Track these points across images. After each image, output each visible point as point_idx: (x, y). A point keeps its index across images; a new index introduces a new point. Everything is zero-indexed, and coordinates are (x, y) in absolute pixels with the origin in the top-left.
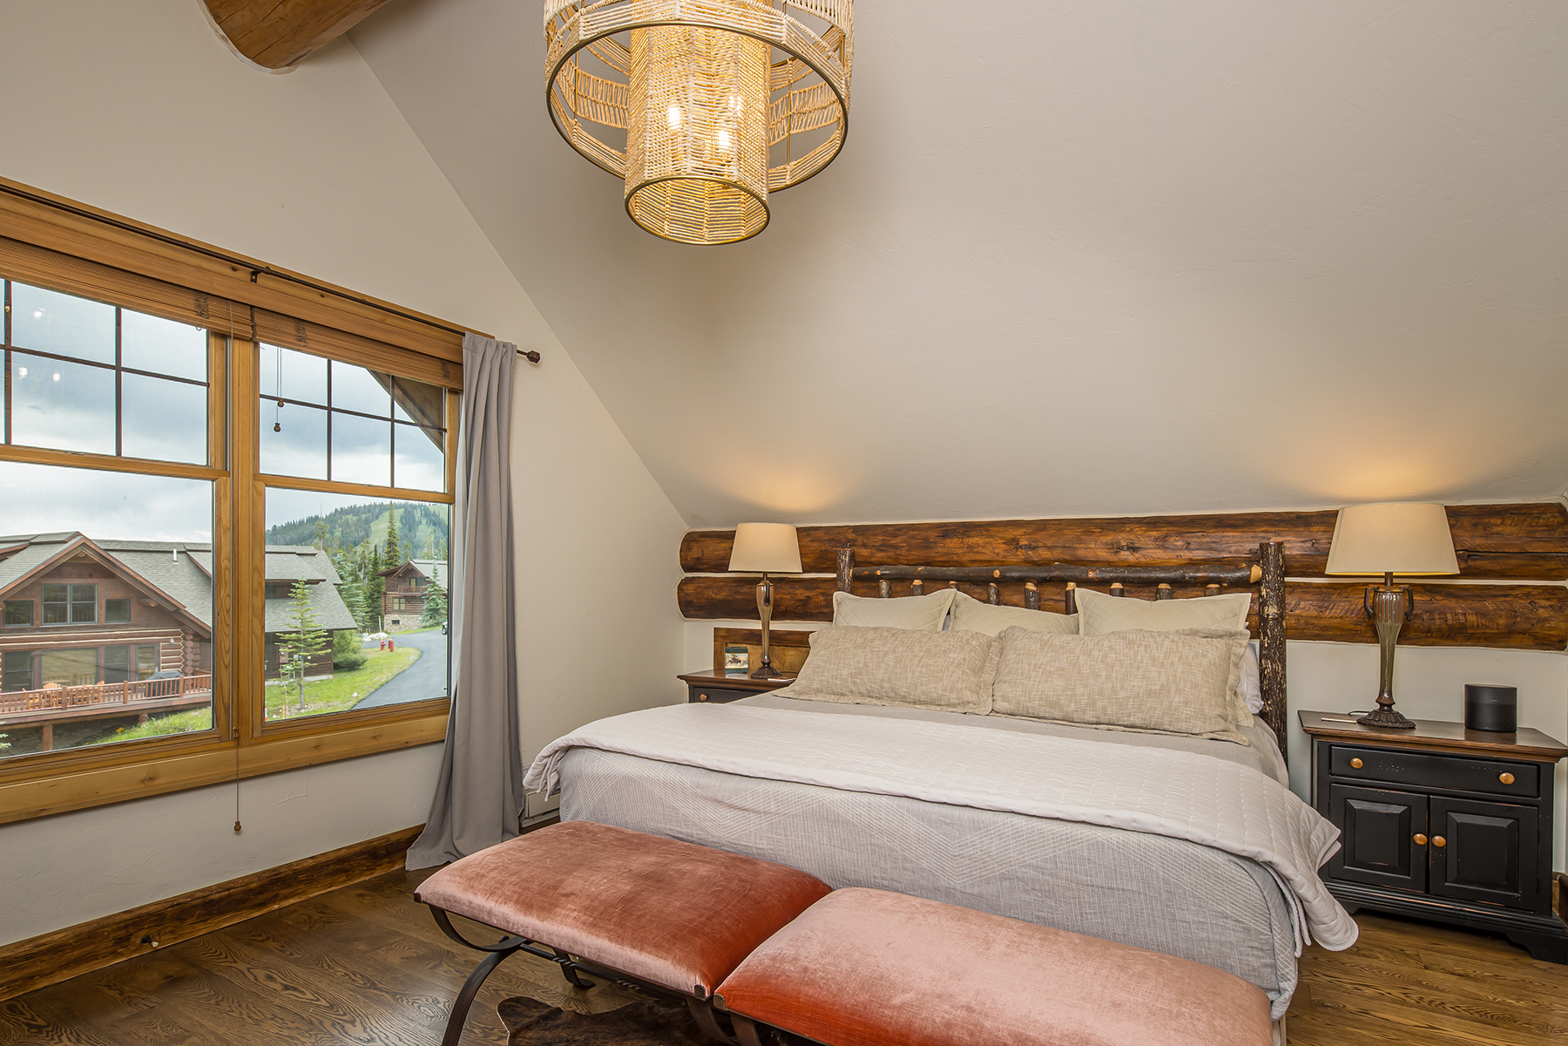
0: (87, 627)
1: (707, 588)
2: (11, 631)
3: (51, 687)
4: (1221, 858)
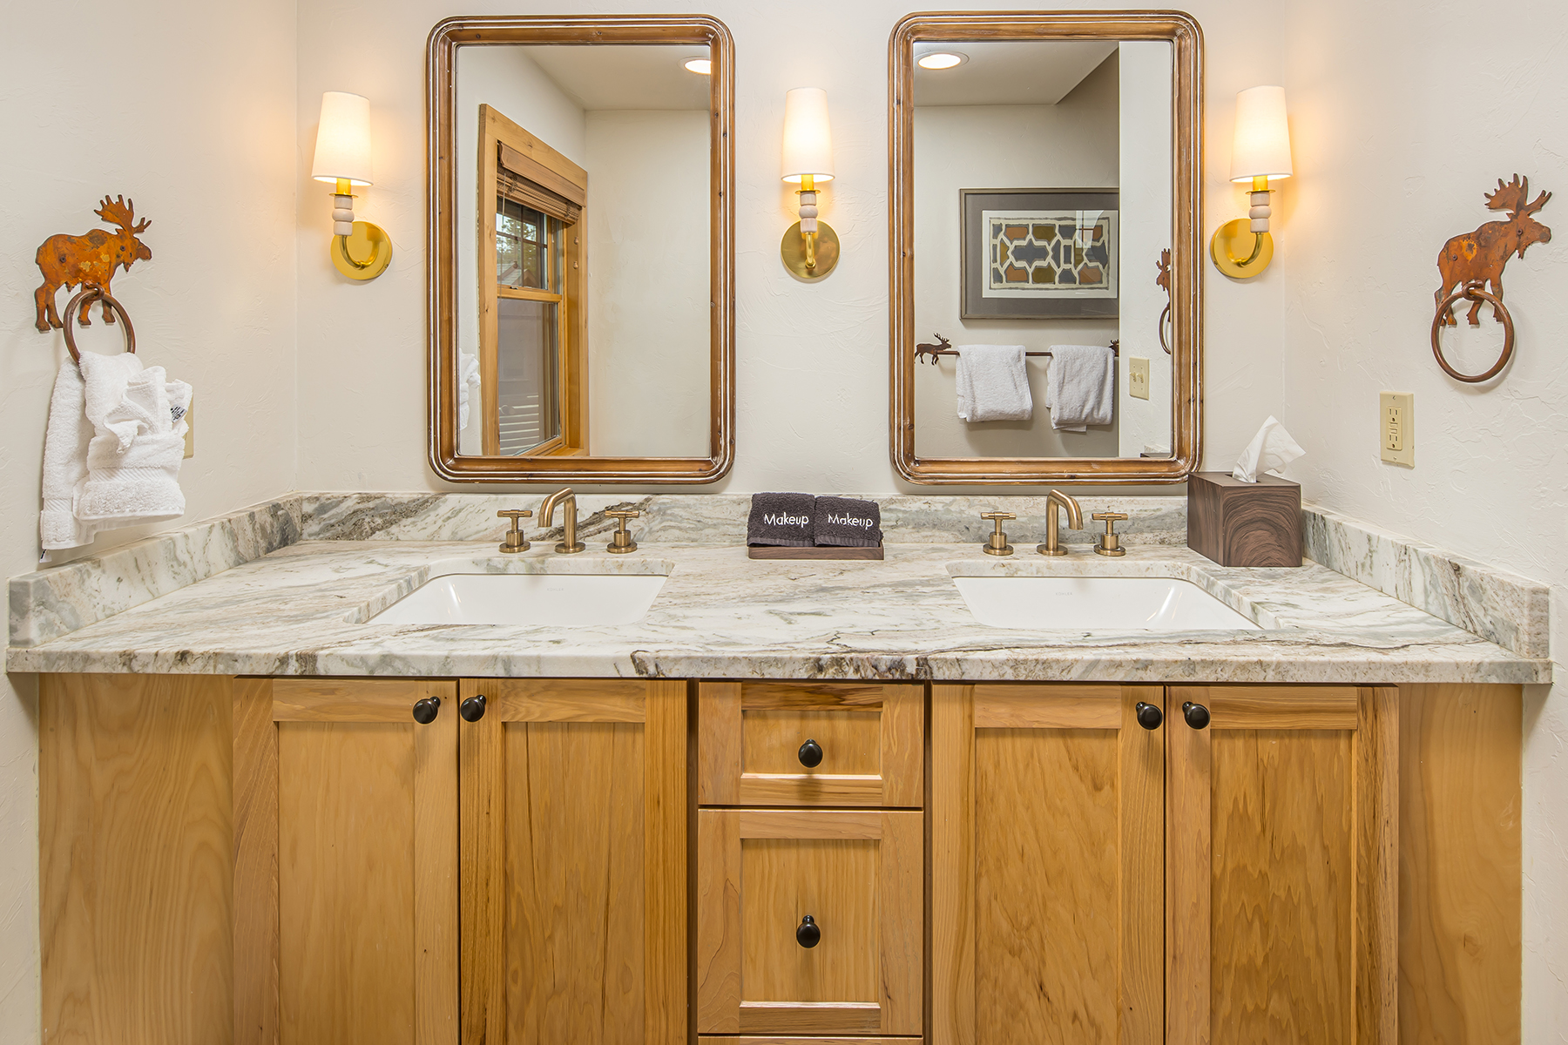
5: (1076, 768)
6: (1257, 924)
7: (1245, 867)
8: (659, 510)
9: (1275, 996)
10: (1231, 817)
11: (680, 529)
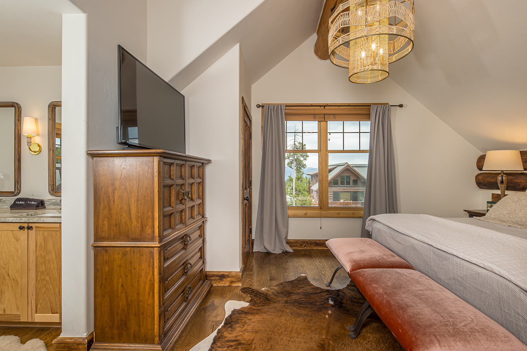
0: (349, 187)
1: (487, 177)
2: (334, 187)
3: (342, 201)
4: (517, 290)
5: (14, 238)
6: (44, 264)
7: (42, 254)
8: (3, 201)
9: (47, 276)
10: (40, 246)
11: (7, 205)
